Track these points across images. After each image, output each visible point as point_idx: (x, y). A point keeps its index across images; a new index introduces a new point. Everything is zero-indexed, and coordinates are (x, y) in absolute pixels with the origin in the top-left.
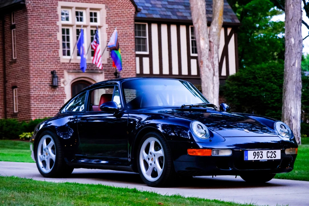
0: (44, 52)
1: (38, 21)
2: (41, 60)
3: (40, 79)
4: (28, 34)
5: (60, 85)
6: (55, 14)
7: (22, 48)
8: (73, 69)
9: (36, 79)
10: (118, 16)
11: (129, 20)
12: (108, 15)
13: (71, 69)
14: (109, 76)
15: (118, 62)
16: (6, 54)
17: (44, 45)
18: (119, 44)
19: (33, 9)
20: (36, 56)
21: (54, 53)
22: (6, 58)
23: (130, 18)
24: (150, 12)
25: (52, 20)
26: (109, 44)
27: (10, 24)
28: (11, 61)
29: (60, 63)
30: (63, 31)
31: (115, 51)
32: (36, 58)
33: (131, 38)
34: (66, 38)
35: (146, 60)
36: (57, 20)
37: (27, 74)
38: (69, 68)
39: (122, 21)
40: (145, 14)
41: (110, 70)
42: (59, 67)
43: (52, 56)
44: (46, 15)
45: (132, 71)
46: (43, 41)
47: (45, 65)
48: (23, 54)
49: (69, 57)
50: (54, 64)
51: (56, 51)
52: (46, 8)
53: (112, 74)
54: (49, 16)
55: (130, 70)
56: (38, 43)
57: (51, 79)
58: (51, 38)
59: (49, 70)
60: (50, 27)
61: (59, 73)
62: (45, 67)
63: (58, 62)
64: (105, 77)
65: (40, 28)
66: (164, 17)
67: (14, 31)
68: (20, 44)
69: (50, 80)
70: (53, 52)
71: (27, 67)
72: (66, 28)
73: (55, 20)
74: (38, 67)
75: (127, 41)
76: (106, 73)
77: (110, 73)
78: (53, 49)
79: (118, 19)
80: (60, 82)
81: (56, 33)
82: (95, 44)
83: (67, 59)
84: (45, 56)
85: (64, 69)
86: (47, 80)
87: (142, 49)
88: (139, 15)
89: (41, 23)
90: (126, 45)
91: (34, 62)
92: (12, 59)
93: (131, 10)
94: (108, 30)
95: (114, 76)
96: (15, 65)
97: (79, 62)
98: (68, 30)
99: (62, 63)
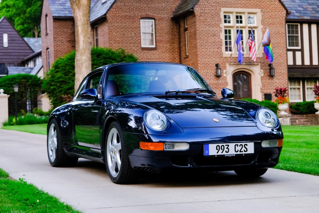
0: (209, 48)
1: (204, 24)
2: (207, 55)
3: (207, 70)
4: (196, 35)
5: (223, 75)
6: (219, 18)
7: (192, 46)
8: (234, 62)
9: (203, 70)
10: (271, 18)
11: (280, 21)
12: (263, 18)
13: (232, 62)
14: (264, 67)
15: (269, 55)
16: (182, 51)
17: (210, 43)
18: (270, 41)
19: (200, 14)
20: (203, 52)
21: (218, 50)
22: (182, 55)
23: (282, 20)
24: (302, 14)
25: (216, 23)
26: (263, 41)
27: (184, 27)
28: (185, 56)
29: (223, 57)
30: (226, 31)
31: (267, 47)
32: (203, 53)
33: (282, 36)
34: (228, 37)
35: (298, 54)
36: (220, 23)
37: (196, 67)
38: (230, 61)
39: (275, 22)
40: (298, 16)
41: (265, 62)
42: (222, 60)
43: (216, 51)
44: (211, 19)
45: (284, 63)
46: (209, 40)
47: (210, 60)
48: (193, 50)
49: (230, 53)
50: (218, 58)
51: (220, 48)
52: (211, 13)
53: (267, 66)
54: (213, 20)
55: (282, 61)
56: (204, 42)
57: (216, 70)
58: (215, 37)
59: (214, 63)
60: (215, 29)
61: (222, 66)
62: (210, 61)
63: (222, 57)
64: (261, 68)
65: (206, 30)
66: (314, 18)
67: (187, 32)
68: (191, 43)
69: (214, 71)
70: (217, 49)
71: (196, 61)
72: (228, 29)
73: (218, 22)
74: (205, 61)
75: (279, 38)
76: (262, 65)
77: (265, 64)
78: (217, 46)
79: (271, 21)
80: (223, 72)
81: (220, 34)
82: (251, 41)
83: (229, 54)
84: (210, 52)
85: (226, 62)
86: (212, 71)
87: (295, 45)
88: (291, 17)
89: (207, 25)
90: (278, 41)
91: (201, 57)
92: (186, 55)
93: (283, 13)
94: (263, 30)
95: (269, 67)
96: (188, 59)
97: (237, 56)
98: (230, 31)
99: (225, 57)
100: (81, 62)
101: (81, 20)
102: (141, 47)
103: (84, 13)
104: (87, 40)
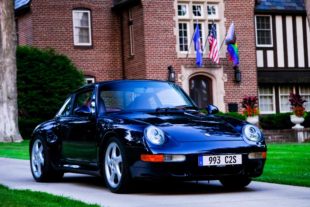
0: (160, 47)
1: (154, 17)
2: (157, 56)
3: (157, 74)
4: (144, 30)
5: (177, 81)
6: (171, 9)
7: (139, 44)
8: (191, 64)
9: (152, 74)
10: (236, 9)
11: (248, 13)
12: (227, 9)
13: (188, 64)
14: (228, 71)
15: (235, 56)
16: (125, 50)
17: (161, 41)
18: (236, 37)
19: (149, 5)
20: (152, 52)
21: (171, 49)
22: (125, 55)
23: (249, 11)
24: (274, 4)
25: (168, 16)
26: (227, 38)
27: (128, 20)
28: (129, 57)
29: (177, 58)
30: (180, 25)
31: (232, 45)
32: (152, 54)
33: (250, 31)
34: (183, 33)
35: (270, 54)
36: (173, 15)
37: (144, 70)
38: (186, 63)
39: (241, 15)
40: (269, 6)
41: (229, 64)
42: (176, 62)
43: (169, 51)
44: (162, 11)
45: (252, 65)
46: (159, 37)
47: (162, 61)
48: (140, 50)
49: (186, 52)
50: (171, 59)
51: (173, 47)
52: (162, 3)
53: (231, 69)
54: (165, 12)
55: (250, 63)
56: (154, 39)
57: (168, 74)
58: (167, 33)
59: (165, 66)
60: (167, 23)
61: (176, 69)
62: (161, 63)
63: (175, 57)
64: (224, 72)
65: (156, 24)
66: (289, 9)
67: (131, 27)
68: (137, 40)
69: (166, 76)
70: (169, 47)
71: (144, 63)
72: (183, 22)
73: (171, 15)
74: (154, 63)
75: (246, 34)
76: (225, 68)
77: (229, 67)
78: (170, 45)
79: (236, 12)
80: (177, 77)
81: (173, 29)
82: (211, 38)
83: (184, 54)
84: (161, 52)
85: (181, 64)
86: (164, 76)
87: (266, 43)
88: (261, 7)
89: (157, 18)
90: (245, 38)
91: (150, 57)
92: (130, 55)
93: (251, 2)
94: (227, 23)
95: (233, 71)
96: (133, 61)
97: (195, 57)
98: (185, 25)
99: (179, 58)
100: (3, 66)
101: (4, 13)
102: (73, 45)
103: (7, 4)
104: (11, 39)
